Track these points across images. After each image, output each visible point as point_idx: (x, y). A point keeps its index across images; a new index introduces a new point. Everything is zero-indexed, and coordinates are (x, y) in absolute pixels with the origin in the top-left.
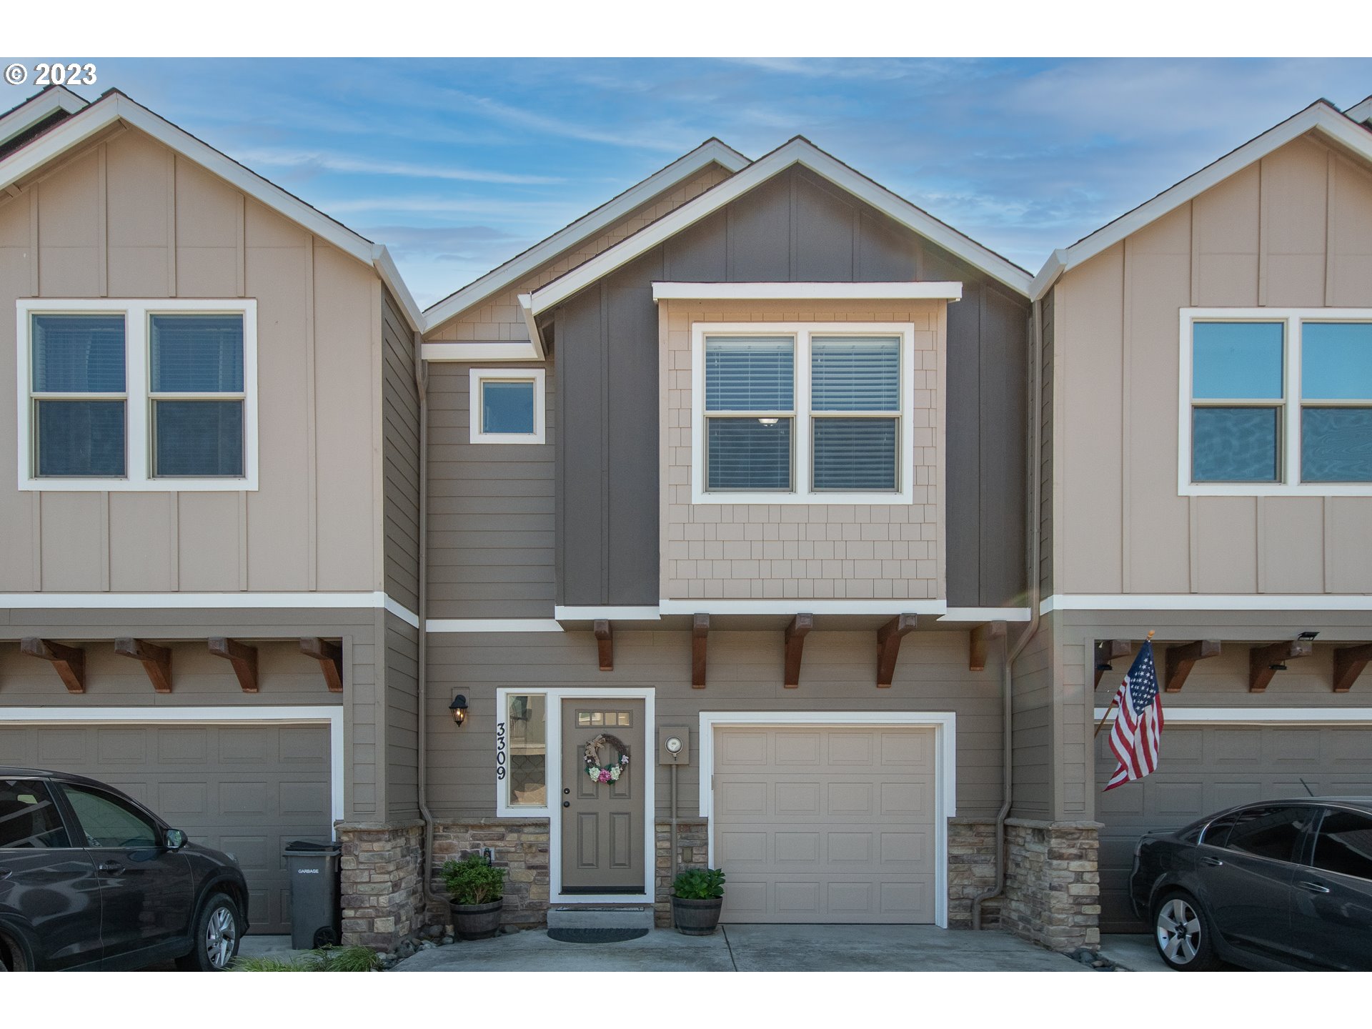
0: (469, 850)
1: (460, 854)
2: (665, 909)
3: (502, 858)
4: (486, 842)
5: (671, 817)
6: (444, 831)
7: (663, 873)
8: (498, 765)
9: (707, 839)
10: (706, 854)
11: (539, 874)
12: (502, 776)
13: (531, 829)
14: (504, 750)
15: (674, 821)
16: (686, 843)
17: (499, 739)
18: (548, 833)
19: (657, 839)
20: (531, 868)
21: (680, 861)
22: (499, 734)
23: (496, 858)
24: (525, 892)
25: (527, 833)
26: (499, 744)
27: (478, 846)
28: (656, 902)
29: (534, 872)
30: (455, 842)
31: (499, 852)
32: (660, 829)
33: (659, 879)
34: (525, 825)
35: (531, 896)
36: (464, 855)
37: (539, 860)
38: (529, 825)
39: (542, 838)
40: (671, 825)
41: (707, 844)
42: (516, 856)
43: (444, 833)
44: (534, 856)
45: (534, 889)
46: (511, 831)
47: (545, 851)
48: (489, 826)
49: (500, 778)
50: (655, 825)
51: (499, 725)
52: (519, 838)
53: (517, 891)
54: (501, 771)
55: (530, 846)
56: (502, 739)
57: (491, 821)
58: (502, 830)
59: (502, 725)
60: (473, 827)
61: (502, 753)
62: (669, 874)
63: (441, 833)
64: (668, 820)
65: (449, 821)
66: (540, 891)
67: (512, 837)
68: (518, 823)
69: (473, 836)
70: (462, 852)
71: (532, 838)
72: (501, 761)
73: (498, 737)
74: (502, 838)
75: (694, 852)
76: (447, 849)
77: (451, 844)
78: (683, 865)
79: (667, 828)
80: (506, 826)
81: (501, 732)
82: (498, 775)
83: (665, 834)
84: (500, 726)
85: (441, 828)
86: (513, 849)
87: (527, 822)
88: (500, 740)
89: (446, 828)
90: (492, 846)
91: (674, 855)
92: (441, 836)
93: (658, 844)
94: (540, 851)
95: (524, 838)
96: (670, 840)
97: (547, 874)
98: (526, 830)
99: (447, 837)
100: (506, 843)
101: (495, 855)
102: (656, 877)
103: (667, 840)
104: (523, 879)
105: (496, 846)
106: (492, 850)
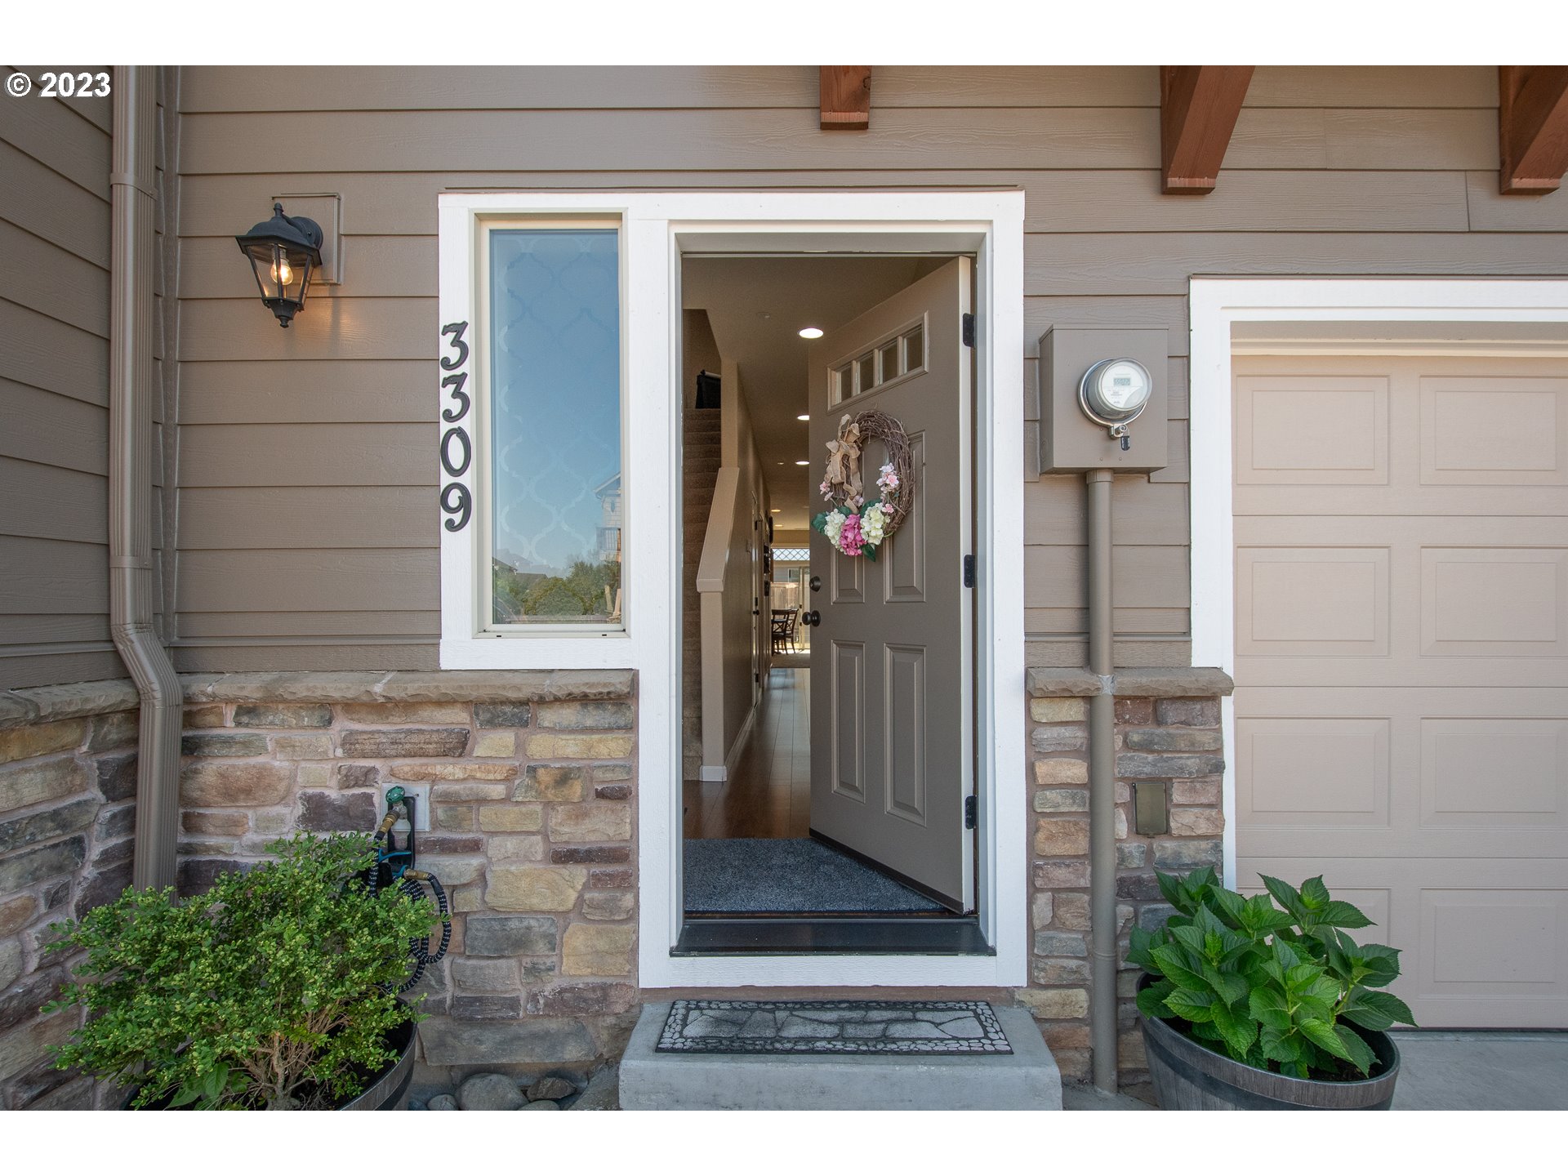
0: (333, 794)
1: (300, 810)
2: (1067, 1013)
3: (456, 823)
4: (399, 762)
5: (1090, 666)
6: (238, 724)
7: (1062, 876)
8: (446, 479)
9: (1219, 750)
10: (1217, 805)
11: (596, 881)
12: (457, 517)
13: (568, 715)
14: (466, 423)
15: (1106, 685)
16: (1144, 764)
17: (447, 382)
18: (632, 727)
19: (1035, 751)
20: (566, 857)
21: (1122, 829)
22: (446, 364)
23: (435, 824)
24: (541, 947)
25: (552, 730)
26: (448, 401)
27: (367, 777)
28: (1033, 983)
29: (580, 874)
30: (280, 763)
31: (448, 800)
32: (1042, 711)
33: (1043, 899)
34: (542, 701)
35: (569, 965)
36: (317, 812)
37: (597, 829)
38: (557, 700)
39: (610, 747)
40: (1089, 699)
41: (1219, 768)
42: (509, 816)
43: (243, 731)
44: (580, 815)
45: (578, 939)
46: (492, 723)
47: (621, 795)
48: (409, 705)
49: (450, 525)
50: (1029, 696)
51: (446, 330)
52: (520, 747)
53: (512, 944)
54: (454, 499)
55: (564, 778)
56: (459, 380)
57: (413, 686)
58: (458, 717)
59: (458, 328)
60: (350, 706)
61: (460, 433)
62: (1084, 882)
63: (230, 728)
64: (1081, 680)
65: (250, 687)
66: (602, 944)
67: (495, 743)
68: (513, 695)
69: (349, 744)
70: (308, 799)
71: (571, 747)
72: (456, 459)
73: (444, 374)
74: (459, 746)
75: (1177, 797)
76: (248, 792)
77: (262, 773)
78: (1134, 847)
79: (1074, 711)
80: (474, 705)
81: (454, 354)
82: (445, 516)
83: (1066, 732)
84: (451, 336)
85: (230, 712)
86: (498, 791)
87: (549, 687)
88: (451, 388)
89: (248, 711)
90: (420, 777)
91: (1105, 810)
92: (228, 742)
93: (1042, 769)
94: (601, 795)
95: (541, 746)
96: (1090, 752)
97: (628, 881)
98: (548, 717)
99: (248, 746)
100: (472, 766)
101: (432, 811)
102: (1033, 890)
103: (1075, 753)
104: (535, 902)
105: (434, 779)
106: (421, 792)
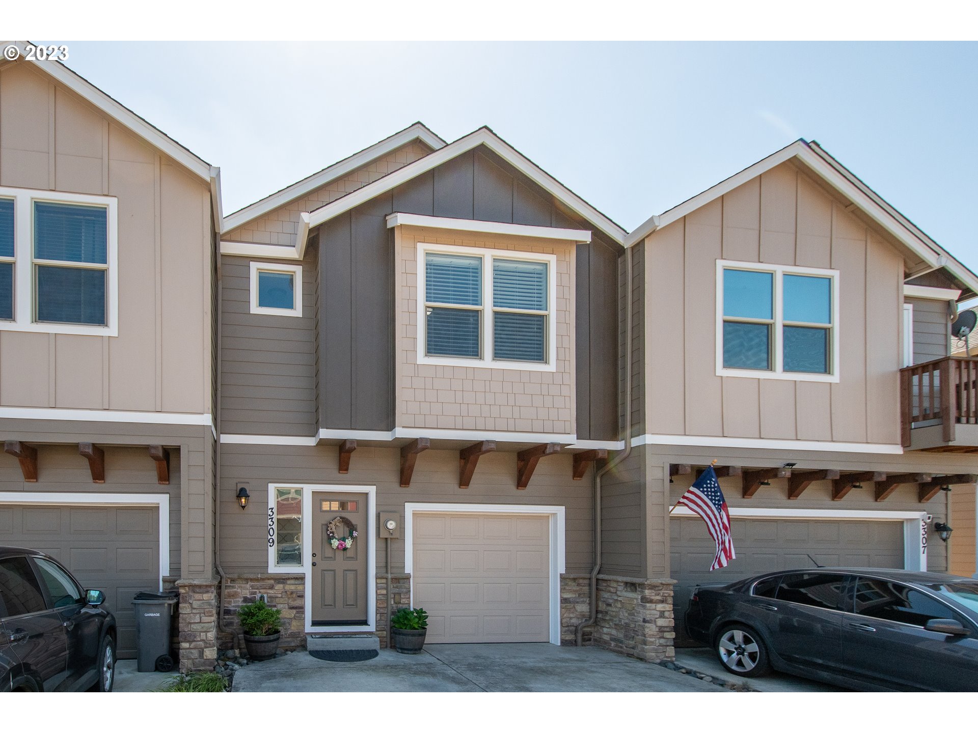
0: (248, 596)
1: (242, 599)
2: (382, 636)
3: (272, 601)
4: (261, 590)
5: (387, 572)
6: (231, 583)
7: (382, 611)
8: (269, 537)
9: (410, 588)
10: (409, 598)
11: (297, 612)
12: (272, 544)
13: (292, 582)
14: (273, 527)
15: (389, 576)
16: (396, 590)
17: (270, 519)
18: (304, 584)
19: (377, 588)
20: (292, 608)
21: (392, 602)
22: (270, 515)
23: (268, 602)
24: (288, 625)
25: (289, 584)
26: (270, 522)
27: (255, 594)
28: (377, 630)
29: (294, 611)
30: (239, 590)
31: (270, 597)
32: (379, 581)
33: (378, 615)
34: (289, 579)
35: (292, 628)
36: (246, 600)
37: (297, 603)
38: (292, 579)
39: (300, 587)
40: (387, 579)
41: (410, 591)
42: (282, 600)
43: (231, 584)
44: (295, 600)
45: (294, 623)
46: (279, 583)
47: (302, 596)
48: (263, 579)
49: (270, 546)
50: (376, 578)
51: (270, 509)
52: (284, 588)
53: (284, 624)
54: (271, 541)
55: (292, 593)
56: (272, 518)
57: (265, 576)
58: (272, 582)
59: (272, 509)
60: (252, 580)
61: (272, 528)
62: (386, 612)
63: (229, 584)
64: (385, 575)
65: (236, 576)
66: (298, 624)
67: (279, 587)
68: (284, 578)
69: (252, 587)
70: (244, 597)
71: (293, 587)
72: (272, 534)
73: (269, 517)
74: (272, 587)
75: (402, 597)
76: (233, 596)
77: (236, 592)
78: (394, 606)
79: (384, 581)
80: (275, 579)
81: (271, 514)
82: (269, 544)
83: (382, 585)
84: (271, 510)
85: (229, 581)
86: (280, 595)
87: (290, 576)
88: (271, 520)
89: (233, 580)
90: (265, 593)
91: (389, 599)
92: (229, 586)
93: (378, 591)
94: (298, 596)
95: (287, 587)
96: (387, 589)
97: (303, 613)
98: (289, 582)
99: (233, 587)
100: (275, 591)
101: (267, 599)
102: (377, 614)
103: (385, 589)
104: (286, 616)
105: (267, 593)
106: (265, 596)
